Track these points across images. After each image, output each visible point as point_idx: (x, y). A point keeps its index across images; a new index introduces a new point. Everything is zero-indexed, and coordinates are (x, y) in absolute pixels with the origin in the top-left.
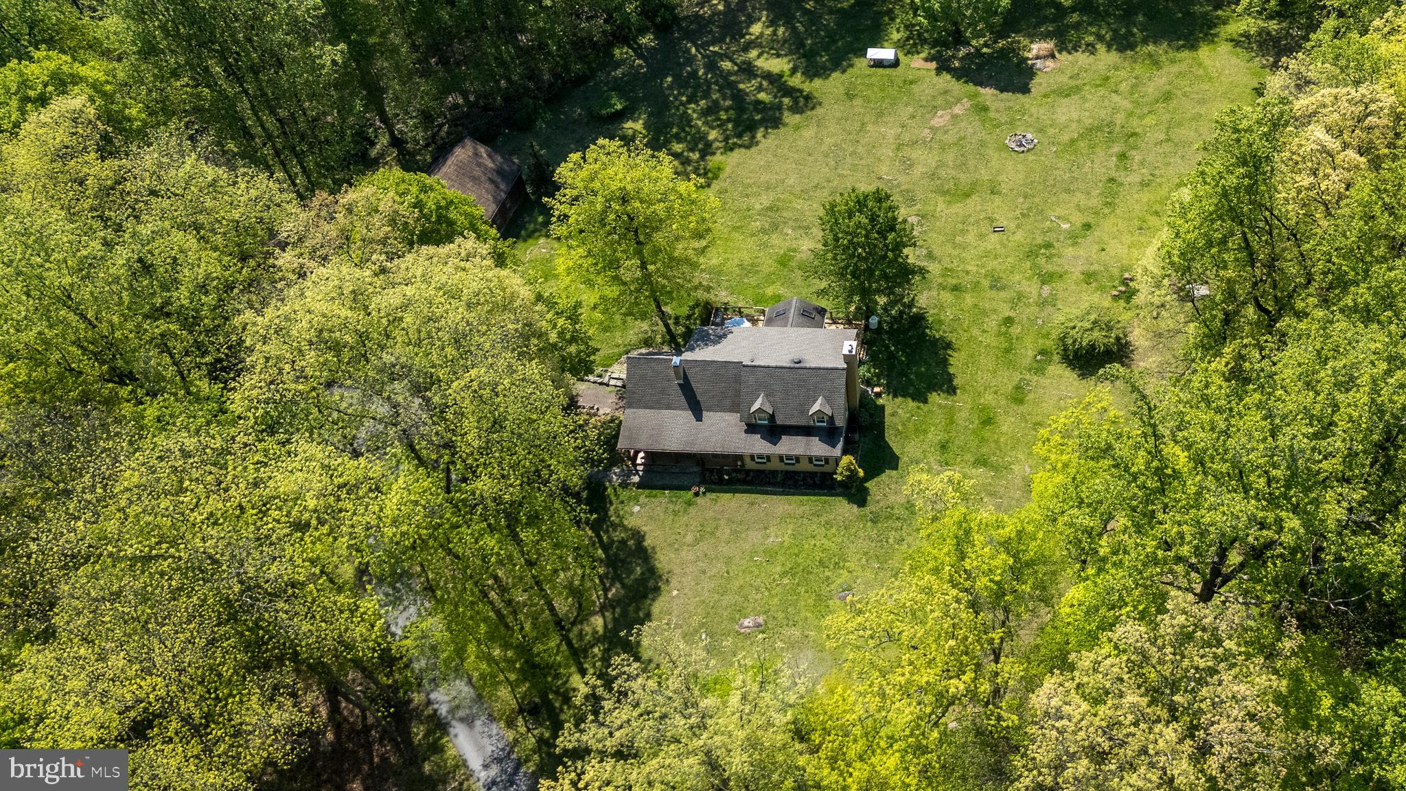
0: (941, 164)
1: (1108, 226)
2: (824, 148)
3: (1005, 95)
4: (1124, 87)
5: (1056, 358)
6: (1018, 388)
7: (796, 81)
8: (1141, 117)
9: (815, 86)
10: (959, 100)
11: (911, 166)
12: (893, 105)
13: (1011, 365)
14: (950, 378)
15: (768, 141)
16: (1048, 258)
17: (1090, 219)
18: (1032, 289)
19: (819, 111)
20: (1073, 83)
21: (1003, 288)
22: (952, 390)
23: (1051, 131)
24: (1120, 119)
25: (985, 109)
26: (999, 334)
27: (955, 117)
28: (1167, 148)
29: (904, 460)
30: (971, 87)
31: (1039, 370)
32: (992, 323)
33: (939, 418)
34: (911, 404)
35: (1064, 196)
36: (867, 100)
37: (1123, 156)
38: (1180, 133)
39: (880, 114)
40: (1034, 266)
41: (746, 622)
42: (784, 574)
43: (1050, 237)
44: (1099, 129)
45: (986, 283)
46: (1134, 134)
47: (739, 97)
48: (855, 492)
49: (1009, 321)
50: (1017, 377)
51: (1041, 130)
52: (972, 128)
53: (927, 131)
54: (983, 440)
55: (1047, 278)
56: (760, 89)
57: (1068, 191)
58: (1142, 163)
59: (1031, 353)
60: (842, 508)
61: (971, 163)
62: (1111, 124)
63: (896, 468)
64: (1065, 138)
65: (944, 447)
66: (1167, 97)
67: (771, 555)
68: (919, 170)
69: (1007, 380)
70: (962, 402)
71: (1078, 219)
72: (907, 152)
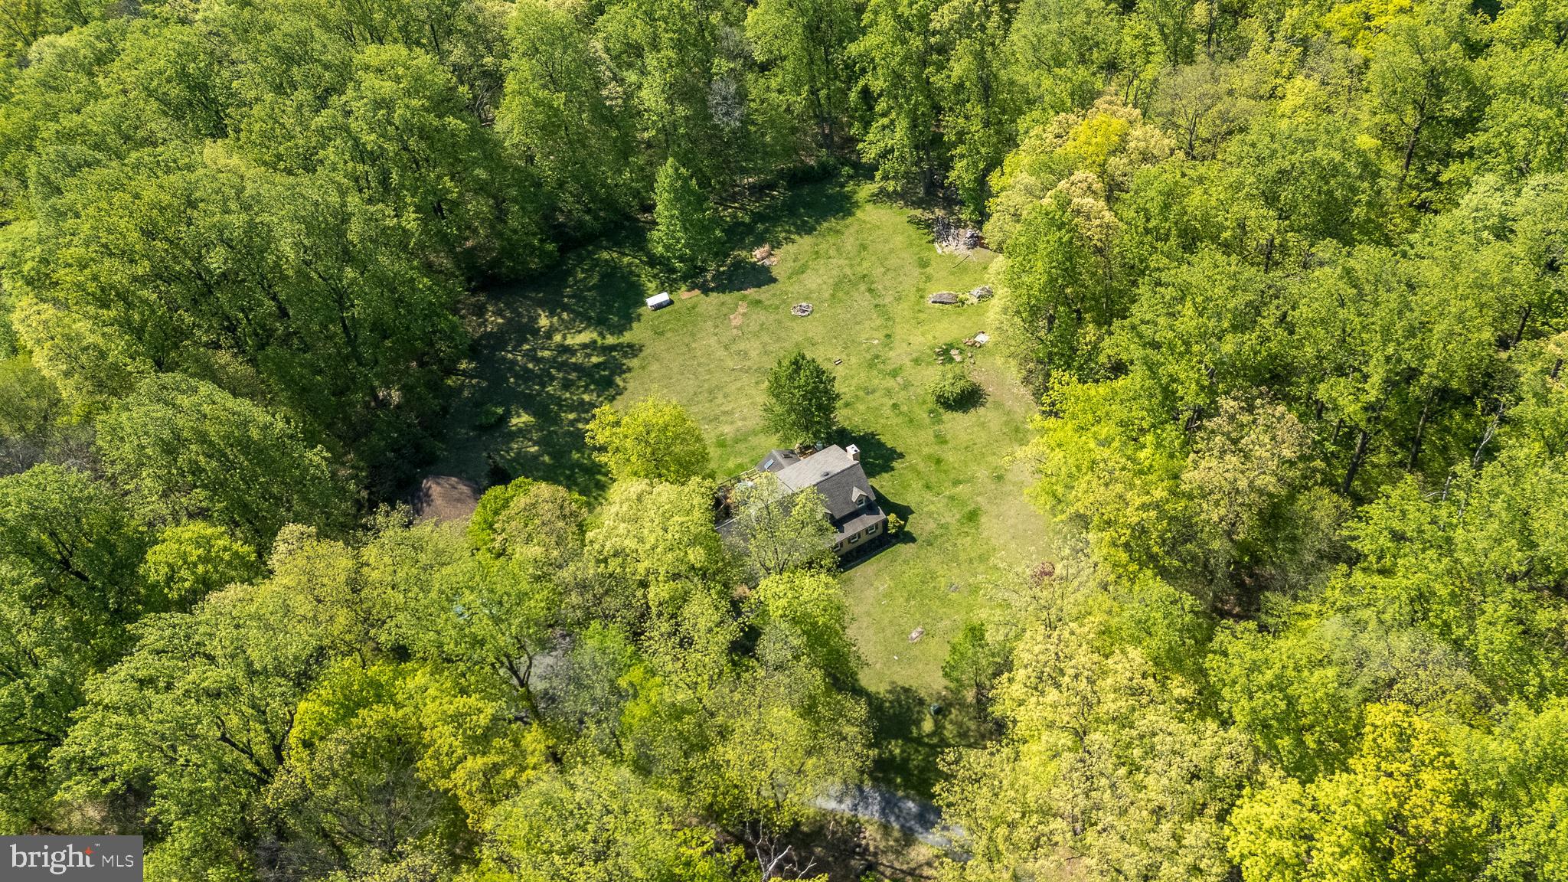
0: (764, 345)
1: (900, 331)
2: (676, 370)
3: (764, 288)
4: (831, 252)
5: (942, 410)
6: (936, 436)
7: (611, 340)
8: (859, 264)
9: (627, 337)
10: (737, 305)
11: (746, 353)
12: (695, 325)
13: (920, 427)
14: (893, 451)
15: (630, 383)
16: (884, 362)
17: (885, 332)
18: (890, 383)
19: (646, 352)
20: (799, 264)
21: (874, 391)
22: (901, 456)
23: (814, 296)
24: (848, 271)
25: (759, 302)
26: (897, 416)
27: (744, 315)
28: (891, 274)
29: (913, 506)
30: (736, 294)
31: (940, 421)
32: (887, 411)
33: (909, 475)
34: (885, 475)
35: (858, 327)
36: (672, 330)
37: (870, 290)
38: (893, 262)
39: (693, 335)
40: (880, 371)
41: (914, 635)
42: (908, 600)
43: (873, 351)
44: (841, 282)
45: (861, 393)
46: (864, 276)
47: (577, 368)
48: (904, 537)
49: (895, 406)
50: (931, 432)
51: (807, 299)
52: (760, 316)
53: (735, 331)
54: (945, 472)
55: (894, 374)
56: (589, 356)
57: (858, 323)
58: (885, 288)
59: (925, 416)
60: (903, 549)
61: (783, 335)
62: (845, 276)
63: (912, 512)
64: (827, 295)
65: (928, 487)
66: (863, 247)
67: (888, 595)
68: (753, 354)
69: (927, 435)
70: (912, 459)
71: (880, 335)
72: (734, 348)
